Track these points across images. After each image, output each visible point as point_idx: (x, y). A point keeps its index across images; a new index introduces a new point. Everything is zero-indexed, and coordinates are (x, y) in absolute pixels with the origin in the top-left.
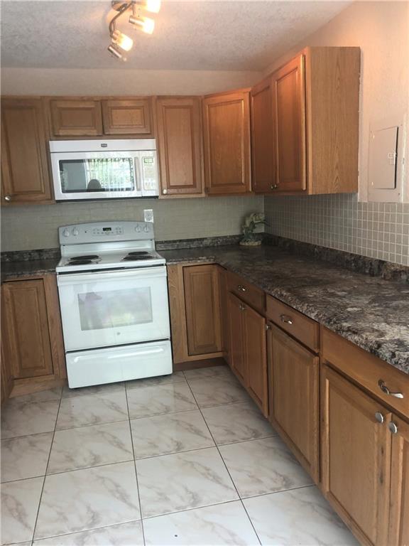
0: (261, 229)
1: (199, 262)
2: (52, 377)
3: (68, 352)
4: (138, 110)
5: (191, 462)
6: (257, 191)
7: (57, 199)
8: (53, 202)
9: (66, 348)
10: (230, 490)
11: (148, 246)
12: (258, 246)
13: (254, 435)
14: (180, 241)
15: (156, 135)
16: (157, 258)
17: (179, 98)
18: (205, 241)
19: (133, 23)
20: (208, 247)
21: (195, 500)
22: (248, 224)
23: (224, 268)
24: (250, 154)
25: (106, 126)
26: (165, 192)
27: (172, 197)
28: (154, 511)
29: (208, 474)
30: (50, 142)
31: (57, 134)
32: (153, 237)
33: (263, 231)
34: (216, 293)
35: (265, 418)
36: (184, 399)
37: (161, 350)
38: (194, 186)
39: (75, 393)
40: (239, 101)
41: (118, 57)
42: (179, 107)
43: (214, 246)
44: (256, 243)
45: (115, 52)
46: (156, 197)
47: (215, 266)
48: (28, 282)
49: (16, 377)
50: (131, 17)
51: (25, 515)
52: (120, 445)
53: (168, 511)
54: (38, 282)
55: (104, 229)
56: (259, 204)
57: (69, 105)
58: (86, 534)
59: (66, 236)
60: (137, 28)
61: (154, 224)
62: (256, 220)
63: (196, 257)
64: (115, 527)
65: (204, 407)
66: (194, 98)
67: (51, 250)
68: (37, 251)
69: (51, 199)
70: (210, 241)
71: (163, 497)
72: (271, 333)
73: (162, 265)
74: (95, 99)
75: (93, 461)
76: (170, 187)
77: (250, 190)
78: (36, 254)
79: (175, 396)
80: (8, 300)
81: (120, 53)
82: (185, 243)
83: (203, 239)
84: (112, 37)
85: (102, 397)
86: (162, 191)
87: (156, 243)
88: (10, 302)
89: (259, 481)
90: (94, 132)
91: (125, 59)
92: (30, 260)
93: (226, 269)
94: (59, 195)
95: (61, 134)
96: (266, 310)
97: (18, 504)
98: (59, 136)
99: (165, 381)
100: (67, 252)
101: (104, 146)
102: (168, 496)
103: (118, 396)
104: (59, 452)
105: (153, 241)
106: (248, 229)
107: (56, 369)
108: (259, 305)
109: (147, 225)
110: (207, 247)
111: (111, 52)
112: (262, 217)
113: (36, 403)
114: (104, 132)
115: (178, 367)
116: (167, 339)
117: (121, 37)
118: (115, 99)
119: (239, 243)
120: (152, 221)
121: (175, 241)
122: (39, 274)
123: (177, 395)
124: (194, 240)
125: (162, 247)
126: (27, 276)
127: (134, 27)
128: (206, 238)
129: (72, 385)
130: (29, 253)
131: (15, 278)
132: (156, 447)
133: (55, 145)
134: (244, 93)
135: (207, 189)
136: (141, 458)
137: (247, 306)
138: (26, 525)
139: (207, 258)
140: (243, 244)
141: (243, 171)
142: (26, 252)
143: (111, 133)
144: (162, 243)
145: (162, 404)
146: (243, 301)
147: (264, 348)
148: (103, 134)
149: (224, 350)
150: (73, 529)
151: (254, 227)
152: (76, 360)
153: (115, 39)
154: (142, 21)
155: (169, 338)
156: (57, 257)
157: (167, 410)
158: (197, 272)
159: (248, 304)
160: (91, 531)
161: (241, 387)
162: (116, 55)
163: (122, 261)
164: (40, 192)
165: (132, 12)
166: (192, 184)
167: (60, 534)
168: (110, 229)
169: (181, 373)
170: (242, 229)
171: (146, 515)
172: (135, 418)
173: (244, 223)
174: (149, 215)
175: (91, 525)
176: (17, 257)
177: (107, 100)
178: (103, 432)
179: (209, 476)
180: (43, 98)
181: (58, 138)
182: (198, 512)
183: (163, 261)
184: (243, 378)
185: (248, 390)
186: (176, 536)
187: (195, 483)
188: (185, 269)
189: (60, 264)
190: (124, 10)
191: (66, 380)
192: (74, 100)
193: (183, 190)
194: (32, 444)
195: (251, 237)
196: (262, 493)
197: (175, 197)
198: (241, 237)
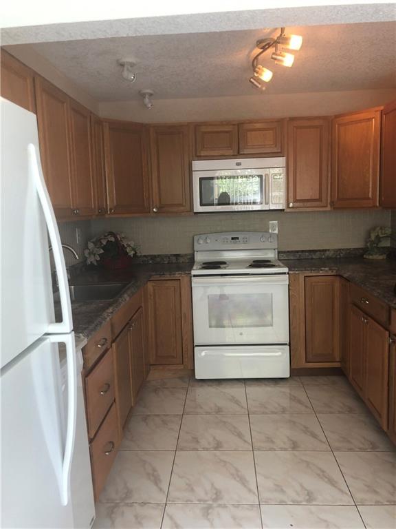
0: (386, 243)
1: (321, 273)
2: (182, 367)
3: (196, 346)
4: (271, 132)
5: (306, 462)
6: (384, 205)
7: (195, 211)
8: (192, 213)
9: (195, 342)
10: (345, 495)
11: (271, 255)
12: (383, 259)
13: (371, 446)
14: (303, 251)
15: (286, 153)
16: (279, 266)
17: (309, 119)
18: (327, 252)
19: (275, 59)
20: (331, 258)
21: (310, 498)
22: (373, 237)
23: (347, 280)
24: (378, 170)
25: (241, 146)
26: (291, 205)
27: (297, 210)
28: (270, 499)
29: (323, 475)
30: (193, 162)
31: (198, 154)
32: (276, 247)
33: (389, 245)
34: (337, 304)
35: (384, 431)
36: (300, 402)
37: (280, 353)
38: (320, 200)
39: (200, 384)
40: (370, 120)
41: (257, 87)
42: (310, 127)
43: (336, 258)
44: (381, 257)
45: (256, 83)
46: (282, 210)
47: (338, 278)
48: (169, 282)
49: (152, 363)
50: (273, 54)
51: (160, 481)
52: (240, 435)
53: (284, 502)
54: (176, 282)
55: (233, 239)
56: (386, 219)
57: (209, 129)
58: (210, 507)
59: (200, 244)
60: (278, 63)
61: (278, 235)
62: (382, 234)
63: (318, 268)
64: (237, 506)
65: (320, 413)
66: (324, 118)
67: (186, 255)
68: (175, 255)
69: (190, 211)
70: (332, 252)
71: (279, 489)
72: (394, 347)
73: (285, 273)
74: (234, 123)
75: (215, 446)
76: (296, 201)
77: (378, 204)
78: (174, 258)
79: (291, 399)
80: (151, 296)
81: (260, 84)
82: (307, 254)
83: (325, 250)
84: (255, 71)
85: (223, 390)
86: (288, 204)
87: (279, 252)
88: (152, 298)
89: (376, 492)
90: (231, 152)
91: (264, 88)
92: (168, 263)
93: (349, 281)
94: (198, 208)
95: (202, 155)
96: (390, 324)
97: (154, 470)
98: (200, 156)
99: (282, 383)
100: (200, 257)
101: (238, 164)
102: (284, 488)
103: (238, 391)
104: (187, 433)
105: (276, 251)
106: (372, 242)
107: (185, 360)
108: (384, 318)
109: (271, 235)
110: (328, 258)
111: (253, 83)
112: (389, 231)
113: (167, 388)
114: (238, 153)
115: (295, 372)
116: (286, 344)
117: (263, 71)
118: (251, 122)
119: (362, 256)
120: (276, 232)
121: (297, 252)
122: (177, 275)
123: (293, 398)
124: (316, 251)
125: (284, 257)
126: (167, 276)
127: (276, 62)
128: (329, 250)
129: (198, 376)
130: (168, 257)
131: (157, 277)
132: (272, 442)
133: (197, 165)
134: (376, 111)
135: (332, 203)
136: (259, 449)
137: (369, 318)
138: (161, 489)
139: (330, 270)
140: (367, 257)
141: (370, 186)
142: (166, 256)
143: (245, 153)
144: (284, 252)
145: (279, 405)
146: (366, 314)
147: (387, 361)
148: (238, 154)
149: (343, 360)
150: (199, 500)
151: (380, 241)
152: (203, 354)
153: (257, 73)
154: (283, 56)
155: (288, 343)
156: (191, 262)
157: (284, 411)
158: (319, 282)
159: (369, 316)
160: (215, 505)
161: (359, 399)
162: (255, 85)
163: (247, 268)
164: (181, 205)
165: (274, 49)
166: (318, 198)
167: (188, 502)
168: (238, 238)
169: (297, 378)
170: (367, 242)
171: (263, 502)
172: (254, 413)
173: (370, 237)
174: (274, 226)
175: (215, 500)
176: (158, 259)
177: (243, 123)
178: (225, 422)
179: (324, 478)
180: (189, 124)
181: (200, 158)
182: (313, 508)
183: (286, 270)
184: (361, 389)
185: (366, 401)
186: (292, 525)
187: (310, 482)
188: (307, 279)
189: (194, 268)
190: (268, 48)
191: (193, 370)
192: (215, 125)
193: (309, 204)
194: (165, 423)
195: (376, 250)
196: (378, 503)
197: (301, 210)
198: (365, 250)
